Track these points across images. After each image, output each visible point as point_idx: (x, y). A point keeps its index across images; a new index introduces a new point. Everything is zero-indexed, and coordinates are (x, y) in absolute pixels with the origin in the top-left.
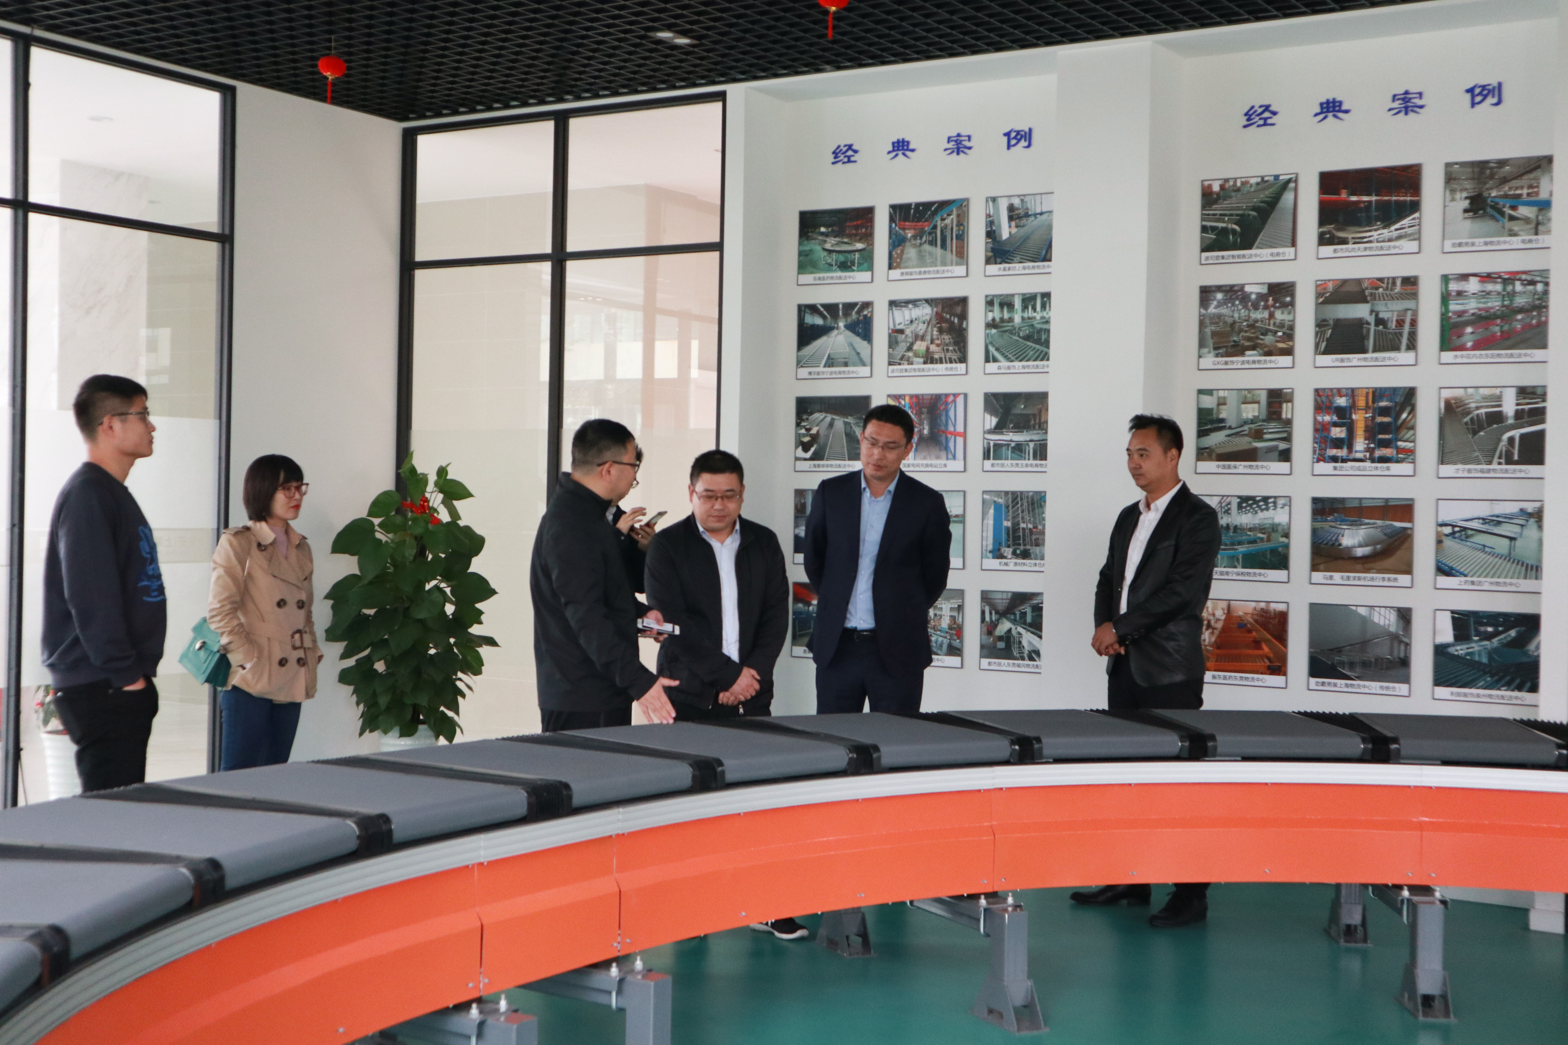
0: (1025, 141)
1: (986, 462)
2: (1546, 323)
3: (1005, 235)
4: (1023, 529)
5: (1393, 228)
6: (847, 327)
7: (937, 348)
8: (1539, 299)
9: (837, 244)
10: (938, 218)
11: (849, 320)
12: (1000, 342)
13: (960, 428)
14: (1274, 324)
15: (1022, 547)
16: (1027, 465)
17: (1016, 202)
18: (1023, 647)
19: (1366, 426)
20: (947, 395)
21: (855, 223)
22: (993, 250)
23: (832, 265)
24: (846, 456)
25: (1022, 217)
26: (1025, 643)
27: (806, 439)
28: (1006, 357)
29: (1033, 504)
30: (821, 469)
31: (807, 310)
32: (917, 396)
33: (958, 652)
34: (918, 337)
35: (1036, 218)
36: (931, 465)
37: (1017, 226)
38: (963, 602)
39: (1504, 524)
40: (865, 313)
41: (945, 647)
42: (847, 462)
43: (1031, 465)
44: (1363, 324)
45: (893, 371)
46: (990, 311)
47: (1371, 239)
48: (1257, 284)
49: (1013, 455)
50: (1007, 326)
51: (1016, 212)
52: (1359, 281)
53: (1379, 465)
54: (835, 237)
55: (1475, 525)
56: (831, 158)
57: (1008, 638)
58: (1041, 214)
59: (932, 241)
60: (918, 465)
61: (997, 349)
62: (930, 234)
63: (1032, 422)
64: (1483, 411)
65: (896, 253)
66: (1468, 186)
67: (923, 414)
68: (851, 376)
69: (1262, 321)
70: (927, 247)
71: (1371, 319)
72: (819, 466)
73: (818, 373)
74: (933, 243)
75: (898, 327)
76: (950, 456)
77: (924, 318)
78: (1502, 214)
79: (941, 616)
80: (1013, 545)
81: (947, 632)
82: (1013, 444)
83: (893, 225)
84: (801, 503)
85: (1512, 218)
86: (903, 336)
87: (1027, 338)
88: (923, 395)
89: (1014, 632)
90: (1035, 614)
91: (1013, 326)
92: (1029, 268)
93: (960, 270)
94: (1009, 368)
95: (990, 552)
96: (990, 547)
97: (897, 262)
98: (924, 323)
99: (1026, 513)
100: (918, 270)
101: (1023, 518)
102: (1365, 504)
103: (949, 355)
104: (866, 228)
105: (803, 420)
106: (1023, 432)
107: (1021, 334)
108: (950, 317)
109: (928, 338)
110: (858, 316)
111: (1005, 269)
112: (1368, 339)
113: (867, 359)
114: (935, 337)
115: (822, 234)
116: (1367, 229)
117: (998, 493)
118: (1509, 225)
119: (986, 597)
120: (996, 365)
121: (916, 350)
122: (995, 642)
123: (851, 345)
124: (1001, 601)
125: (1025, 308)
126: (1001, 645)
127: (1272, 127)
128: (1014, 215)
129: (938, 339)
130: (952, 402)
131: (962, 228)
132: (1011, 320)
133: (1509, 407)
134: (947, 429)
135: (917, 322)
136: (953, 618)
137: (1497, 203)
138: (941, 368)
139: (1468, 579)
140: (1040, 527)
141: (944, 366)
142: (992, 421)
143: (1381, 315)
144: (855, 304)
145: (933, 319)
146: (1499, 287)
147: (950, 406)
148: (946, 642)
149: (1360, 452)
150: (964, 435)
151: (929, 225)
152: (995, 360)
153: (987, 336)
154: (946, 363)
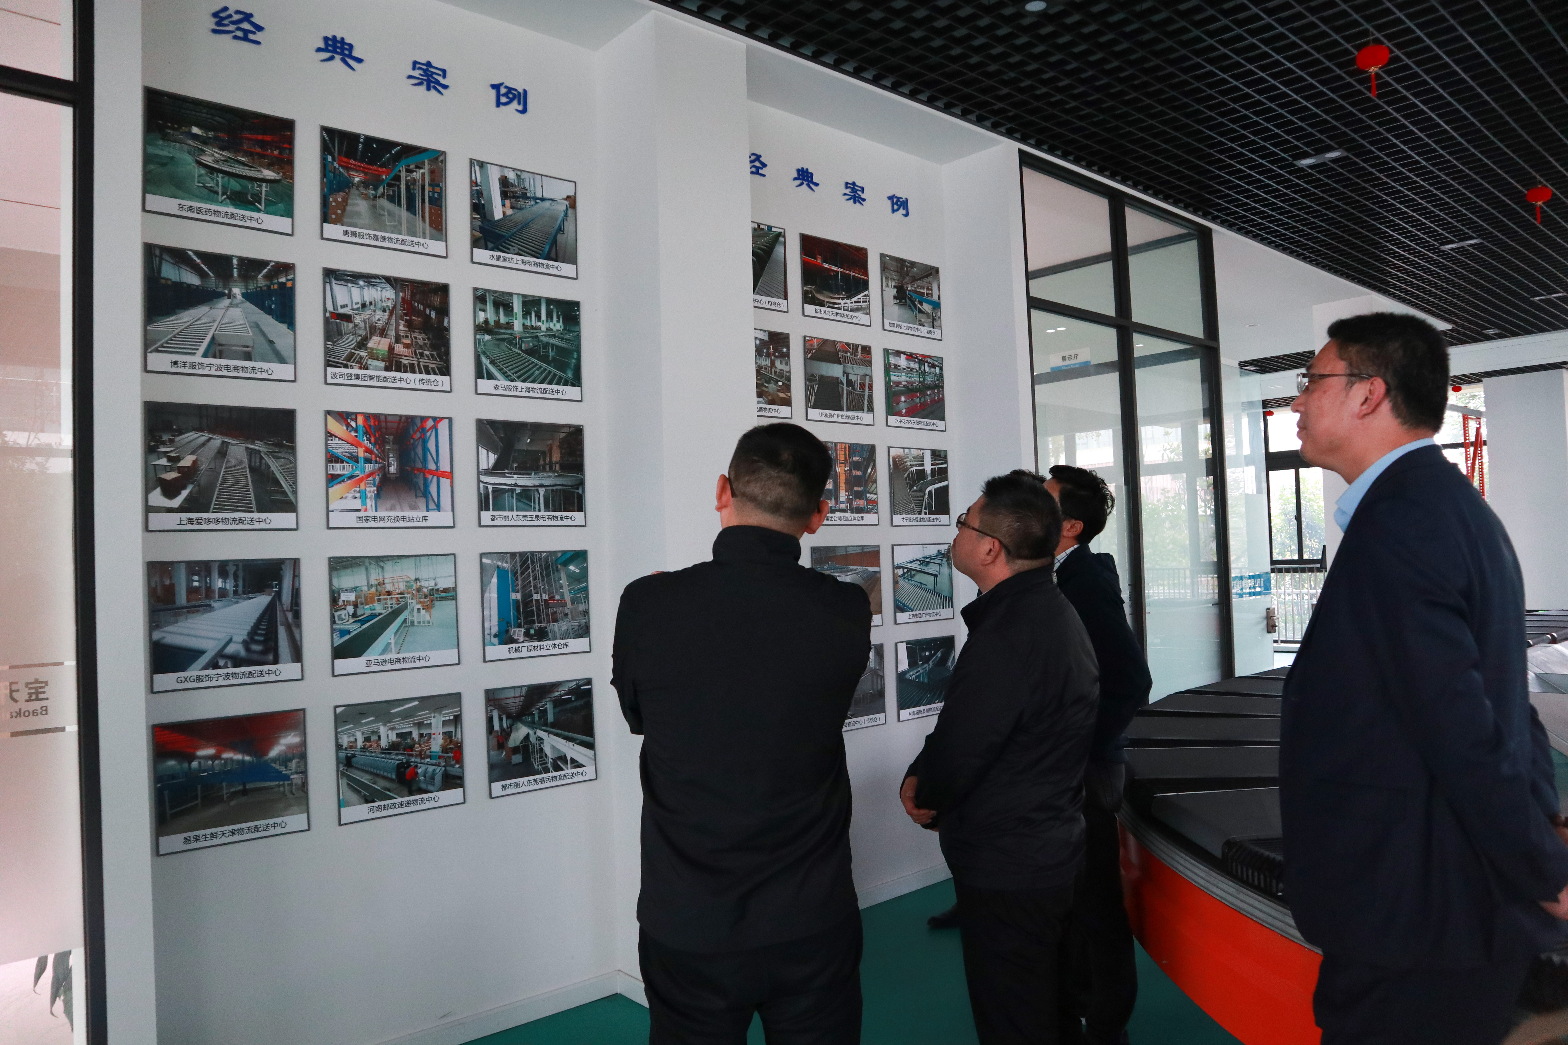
0: (519, 103)
1: (484, 514)
2: (943, 399)
3: (498, 215)
4: (537, 601)
5: (854, 300)
6: (247, 296)
7: (406, 350)
8: (938, 380)
9: (226, 161)
10: (401, 168)
11: (252, 287)
12: (496, 353)
13: (445, 466)
14: (776, 372)
15: (537, 625)
16: (537, 518)
17: (511, 176)
18: (546, 755)
19: (846, 479)
20: (424, 419)
21: (260, 137)
22: (482, 229)
23: (217, 193)
24: (254, 505)
25: (518, 197)
26: (547, 750)
27: (172, 475)
28: (504, 373)
29: (547, 567)
30: (204, 526)
31: (166, 257)
32: (376, 417)
33: (459, 782)
34: (373, 330)
35: (536, 203)
36: (404, 519)
37: (512, 207)
38: (460, 711)
39: (931, 564)
40: (283, 280)
41: (438, 778)
42: (256, 515)
43: (543, 517)
44: (839, 383)
45: (335, 375)
46: (481, 310)
47: (840, 306)
48: (760, 330)
49: (519, 504)
50: (504, 333)
51: (511, 189)
52: (834, 343)
53: (856, 515)
54: (222, 149)
55: (915, 566)
56: (211, 23)
57: (525, 748)
58: (543, 199)
59: (394, 195)
60: (382, 519)
61: (492, 362)
62: (390, 185)
63: (542, 462)
64: (914, 468)
65: (335, 201)
66: (895, 277)
67: (388, 443)
68: (259, 375)
69: (766, 369)
70: (384, 203)
71: (844, 379)
72: (199, 521)
73: (192, 366)
74: (394, 199)
75: (341, 311)
76: (432, 506)
77: (385, 304)
78: (915, 305)
79: (429, 735)
80: (525, 624)
81: (440, 757)
82: (518, 490)
83: (330, 158)
84: (164, 587)
85: (920, 311)
86: (351, 325)
87: (531, 352)
88: (386, 416)
89: (533, 739)
90: (557, 710)
91: (512, 334)
92: (529, 263)
93: (436, 247)
94: (509, 388)
95: (495, 636)
96: (495, 630)
97: (336, 214)
98: (384, 311)
99: (539, 580)
100: (372, 233)
101: (535, 587)
102: (851, 551)
103: (424, 362)
104: (282, 149)
105: (164, 443)
106: (530, 474)
107: (523, 347)
108: (425, 309)
109: (392, 333)
110: (268, 283)
111: (498, 259)
112: (843, 398)
113: (286, 353)
114: (401, 333)
115: (195, 137)
116: (837, 296)
117: (501, 555)
118: (919, 316)
119: (493, 698)
120: (492, 383)
121: (371, 349)
122: (508, 758)
123: (257, 326)
124: (512, 700)
125: (526, 314)
126: (517, 759)
127: (762, 177)
128: (507, 189)
129: (407, 337)
130: (431, 428)
131: (437, 189)
132: (509, 326)
133: (928, 468)
134: (425, 467)
135: (372, 307)
136: (448, 735)
137: (912, 297)
138: (413, 379)
139: (914, 613)
140: (557, 597)
141: (418, 376)
142: (489, 459)
143: (851, 377)
144: (265, 263)
145: (398, 307)
146: (916, 366)
147: (428, 434)
148: (439, 771)
149: (843, 503)
150: (450, 475)
151: (387, 174)
152: (491, 377)
153: (477, 343)
154: (421, 373)
